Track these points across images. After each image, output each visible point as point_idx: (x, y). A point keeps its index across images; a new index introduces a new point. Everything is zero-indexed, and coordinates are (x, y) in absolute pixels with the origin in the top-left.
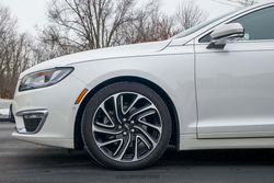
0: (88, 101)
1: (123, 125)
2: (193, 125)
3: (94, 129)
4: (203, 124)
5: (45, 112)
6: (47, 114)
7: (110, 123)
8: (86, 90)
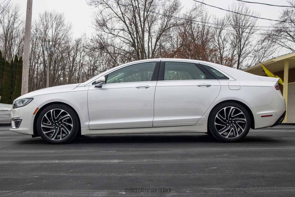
0: (40, 113)
1: (55, 124)
2: (87, 123)
3: (42, 126)
4: (92, 123)
5: (21, 118)
6: (22, 119)
7: (49, 123)
8: (38, 108)
